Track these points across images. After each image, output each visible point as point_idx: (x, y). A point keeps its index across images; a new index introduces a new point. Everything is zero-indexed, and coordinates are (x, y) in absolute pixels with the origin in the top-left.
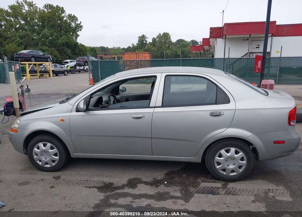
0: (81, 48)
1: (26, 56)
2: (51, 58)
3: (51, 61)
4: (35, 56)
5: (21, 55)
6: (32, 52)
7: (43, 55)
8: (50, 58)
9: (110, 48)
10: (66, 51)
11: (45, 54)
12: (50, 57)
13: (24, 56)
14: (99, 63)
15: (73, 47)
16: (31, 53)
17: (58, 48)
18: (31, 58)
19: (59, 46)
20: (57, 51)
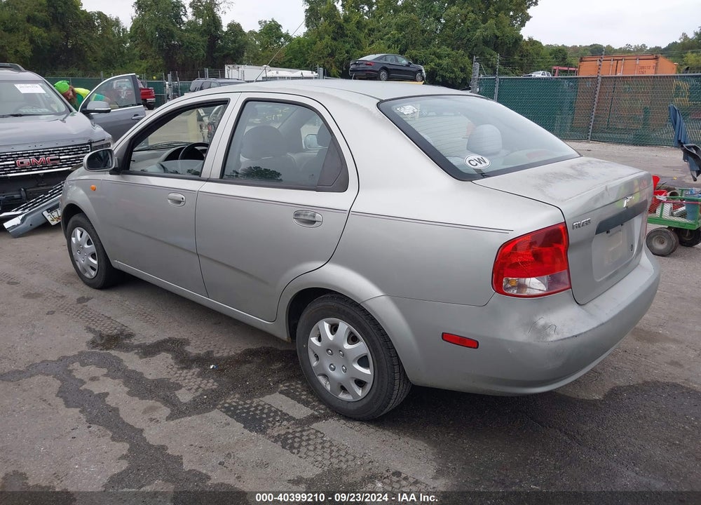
0: (527, 50)
1: (369, 68)
2: (424, 71)
3: (423, 79)
4: (389, 67)
5: (361, 66)
6: (384, 59)
7: (407, 66)
8: (422, 73)
9: (616, 47)
10: (488, 56)
11: (410, 64)
12: (421, 71)
13: (368, 66)
14: (497, 85)
15: (510, 47)
16: (382, 61)
17: (473, 49)
18: (379, 72)
19: (476, 45)
20: (469, 56)
